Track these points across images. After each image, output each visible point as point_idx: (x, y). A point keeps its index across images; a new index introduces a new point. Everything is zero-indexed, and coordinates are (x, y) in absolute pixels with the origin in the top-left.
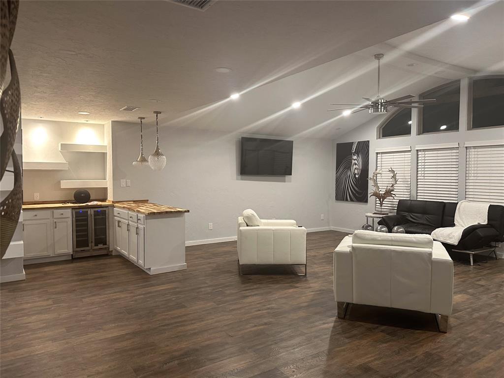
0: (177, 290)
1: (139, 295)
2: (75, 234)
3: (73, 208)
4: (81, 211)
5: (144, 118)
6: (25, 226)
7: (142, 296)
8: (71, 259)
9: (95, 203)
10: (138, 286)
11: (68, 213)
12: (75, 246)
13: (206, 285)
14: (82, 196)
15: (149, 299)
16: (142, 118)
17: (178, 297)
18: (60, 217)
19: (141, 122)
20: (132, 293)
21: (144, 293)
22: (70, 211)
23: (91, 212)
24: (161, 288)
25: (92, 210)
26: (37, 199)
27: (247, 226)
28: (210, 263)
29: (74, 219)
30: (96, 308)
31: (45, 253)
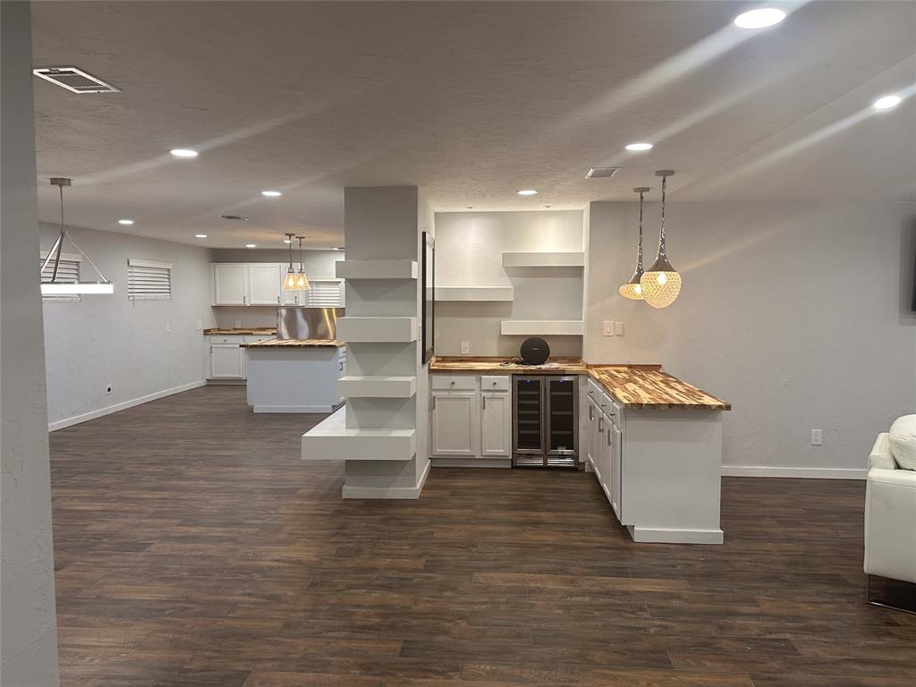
0: (675, 603)
1: (583, 594)
2: (516, 421)
3: (514, 374)
4: (529, 379)
5: (648, 189)
6: (436, 400)
7: (587, 599)
8: (510, 466)
9: (555, 365)
10: (593, 568)
11: (505, 382)
12: (516, 445)
13: (754, 610)
14: (534, 349)
15: (597, 613)
16: (642, 190)
17: (666, 627)
18: (492, 388)
19: (642, 197)
20: (572, 582)
21: (596, 589)
22: (507, 378)
23: (545, 383)
24: (639, 588)
25: (549, 379)
26: (466, 352)
27: (898, 467)
28: (790, 540)
29: (516, 394)
30: (485, 603)
31: (467, 451)
